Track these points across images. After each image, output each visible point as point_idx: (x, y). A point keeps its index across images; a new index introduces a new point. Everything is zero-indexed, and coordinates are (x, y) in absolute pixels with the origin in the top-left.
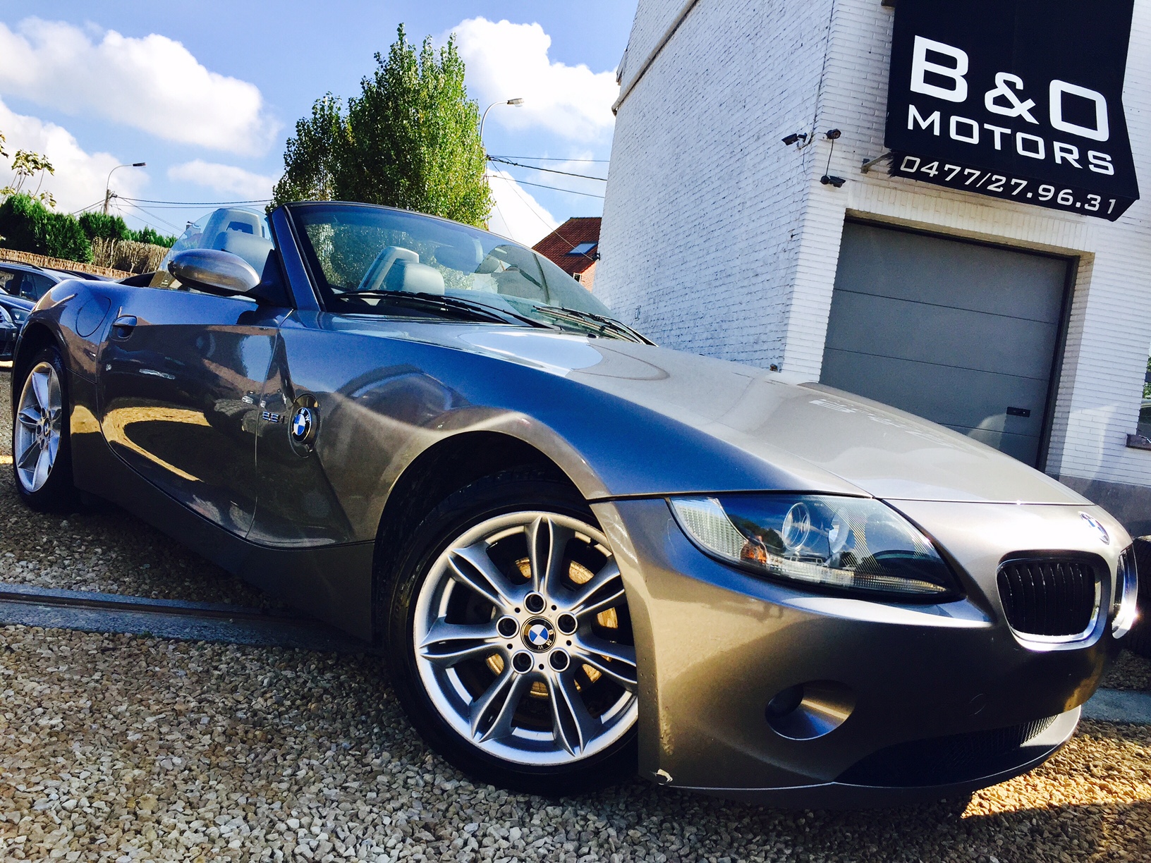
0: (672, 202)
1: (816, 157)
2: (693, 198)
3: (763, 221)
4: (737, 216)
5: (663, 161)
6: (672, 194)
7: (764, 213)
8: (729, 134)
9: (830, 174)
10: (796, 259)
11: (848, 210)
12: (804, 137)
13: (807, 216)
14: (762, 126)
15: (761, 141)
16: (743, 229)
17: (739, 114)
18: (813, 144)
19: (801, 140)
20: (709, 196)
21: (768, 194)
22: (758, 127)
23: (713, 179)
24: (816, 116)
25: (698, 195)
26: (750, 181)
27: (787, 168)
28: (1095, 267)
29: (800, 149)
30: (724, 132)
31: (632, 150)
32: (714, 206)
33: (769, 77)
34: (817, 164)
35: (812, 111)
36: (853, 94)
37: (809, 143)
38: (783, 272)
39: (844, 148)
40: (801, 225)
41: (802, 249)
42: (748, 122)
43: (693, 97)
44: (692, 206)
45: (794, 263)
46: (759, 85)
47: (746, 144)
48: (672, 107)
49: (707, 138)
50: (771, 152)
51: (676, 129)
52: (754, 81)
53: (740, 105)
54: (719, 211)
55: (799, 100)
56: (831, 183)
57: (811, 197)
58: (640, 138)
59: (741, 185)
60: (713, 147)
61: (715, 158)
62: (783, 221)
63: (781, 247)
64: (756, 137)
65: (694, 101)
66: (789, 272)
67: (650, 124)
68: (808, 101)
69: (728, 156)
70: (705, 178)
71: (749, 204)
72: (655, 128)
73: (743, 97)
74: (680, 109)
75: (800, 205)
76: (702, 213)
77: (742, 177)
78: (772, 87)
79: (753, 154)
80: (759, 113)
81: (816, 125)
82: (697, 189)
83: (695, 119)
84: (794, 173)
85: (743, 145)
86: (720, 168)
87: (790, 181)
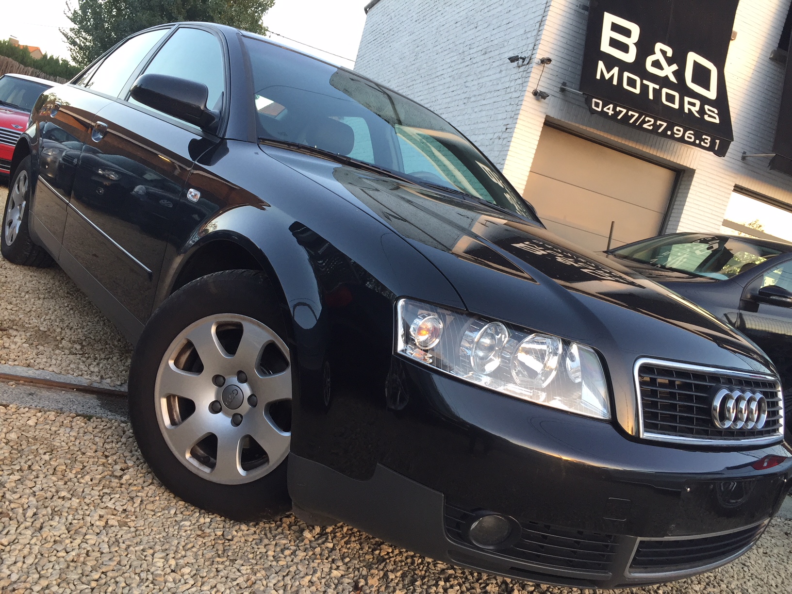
0: (409, 87)
1: (532, 75)
2: (427, 87)
3: (484, 113)
4: (463, 107)
5: (405, 55)
6: (409, 81)
7: (483, 108)
8: (462, 45)
9: (540, 89)
10: (509, 146)
11: (547, 116)
12: (524, 59)
13: (520, 117)
14: (491, 43)
15: (487, 56)
16: (466, 117)
17: (470, 32)
18: (530, 65)
19: (521, 61)
20: (441, 87)
21: (489, 95)
22: (487, 44)
23: (445, 76)
24: (535, 45)
25: (431, 85)
26: (475, 83)
27: (507, 79)
28: (694, 179)
29: (519, 67)
30: (457, 43)
31: (378, 42)
32: (444, 96)
33: (499, 9)
34: (531, 79)
35: (532, 40)
36: (562, 34)
37: (527, 64)
38: (497, 153)
39: (551, 72)
40: (514, 121)
41: (513, 139)
42: (478, 39)
43: (434, 13)
44: (426, 92)
45: (506, 149)
46: (490, 14)
47: (475, 55)
48: (415, 16)
49: (442, 45)
50: (495, 65)
51: (417, 33)
52: (486, 10)
53: (472, 26)
54: (448, 100)
55: (522, 31)
56: (540, 95)
57: (524, 103)
58: (385, 35)
59: (467, 84)
60: (446, 53)
61: (449, 61)
62: (500, 117)
63: (496, 135)
64: (483, 52)
65: (434, 16)
66: (502, 153)
67: (395, 25)
68: (530, 33)
69: (459, 61)
70: (439, 74)
71: (473, 99)
72: (400, 29)
73: (476, 21)
74: (422, 19)
75: (515, 107)
76: (434, 99)
77: (470, 79)
78: (500, 18)
79: (480, 64)
80: (488, 35)
81: (534, 52)
82: (430, 81)
83: (433, 29)
84: (513, 83)
85: (472, 56)
86: (451, 69)
87: (508, 90)
